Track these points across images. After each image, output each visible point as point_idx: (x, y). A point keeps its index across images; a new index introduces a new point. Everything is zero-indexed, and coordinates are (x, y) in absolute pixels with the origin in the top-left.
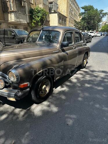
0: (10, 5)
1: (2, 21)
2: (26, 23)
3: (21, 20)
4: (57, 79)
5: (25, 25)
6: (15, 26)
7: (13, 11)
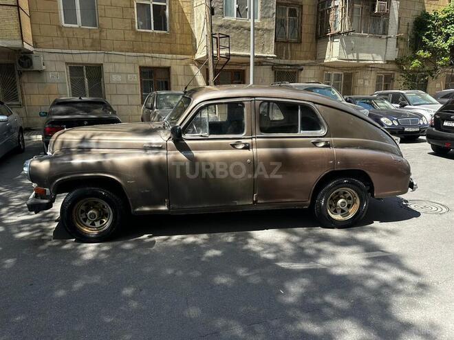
0: (336, 17)
1: (307, 62)
2: (382, 62)
3: (363, 56)
4: (138, 210)
5: (384, 69)
6: (344, 74)
7: (339, 33)
